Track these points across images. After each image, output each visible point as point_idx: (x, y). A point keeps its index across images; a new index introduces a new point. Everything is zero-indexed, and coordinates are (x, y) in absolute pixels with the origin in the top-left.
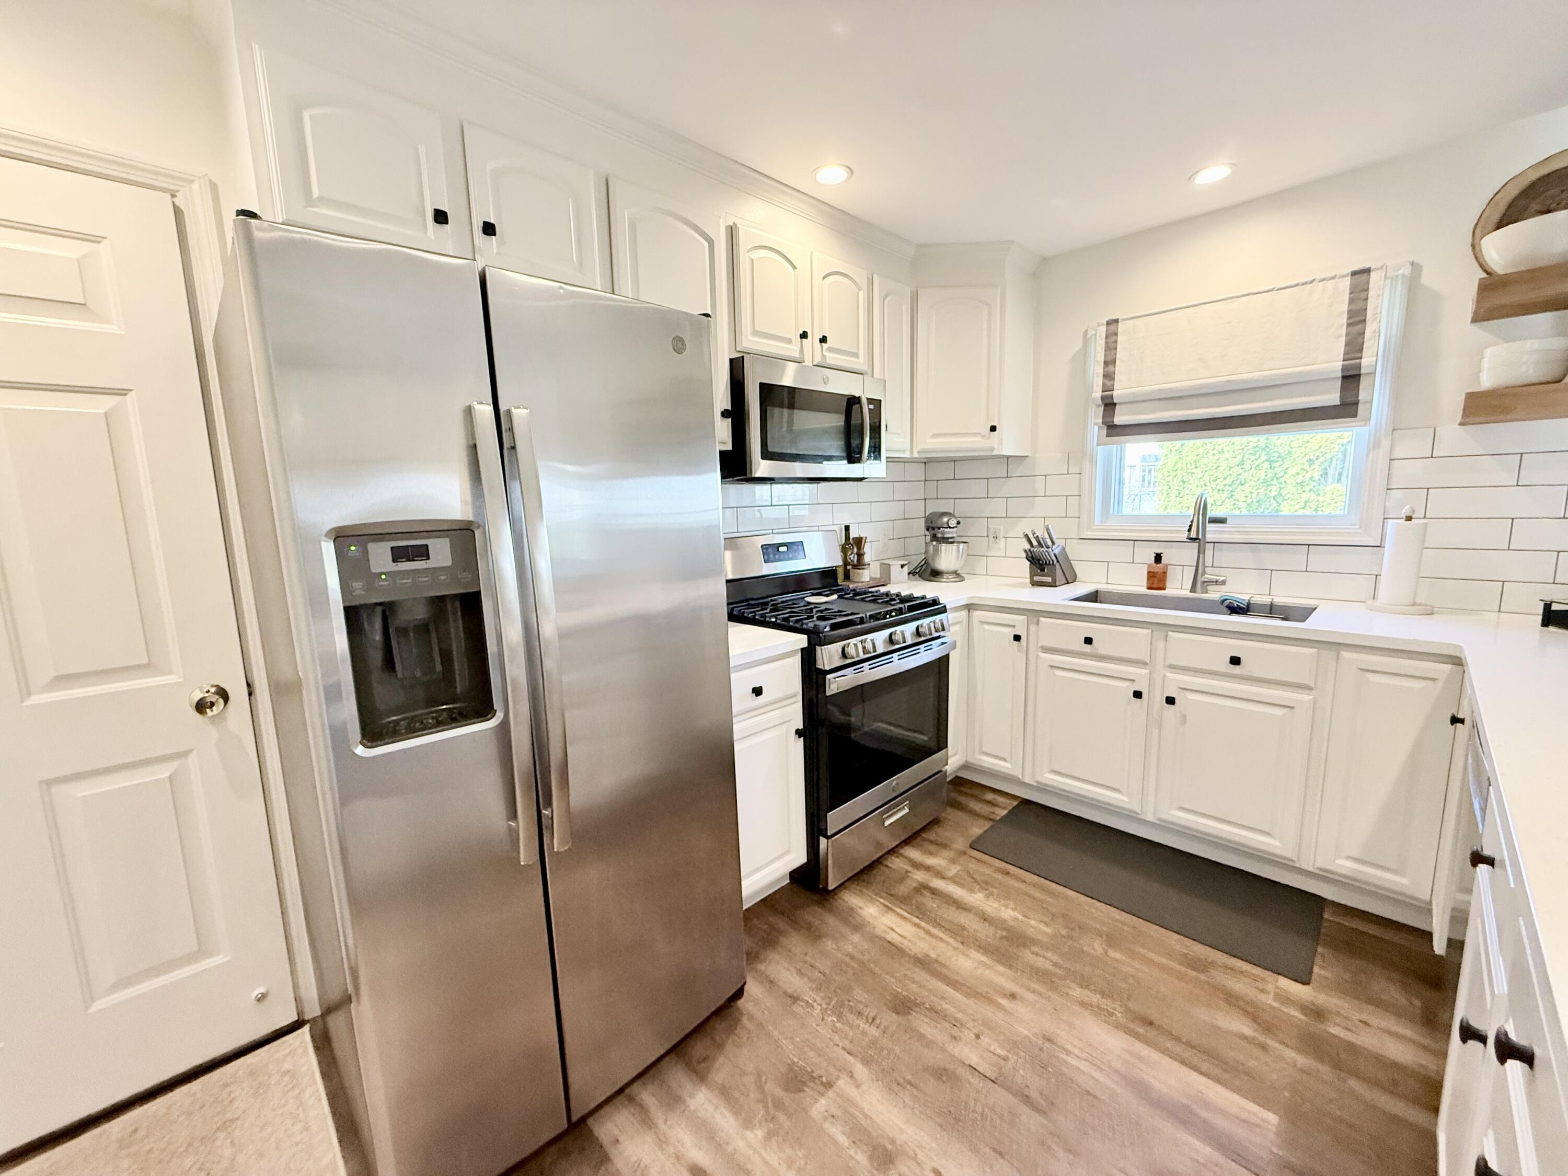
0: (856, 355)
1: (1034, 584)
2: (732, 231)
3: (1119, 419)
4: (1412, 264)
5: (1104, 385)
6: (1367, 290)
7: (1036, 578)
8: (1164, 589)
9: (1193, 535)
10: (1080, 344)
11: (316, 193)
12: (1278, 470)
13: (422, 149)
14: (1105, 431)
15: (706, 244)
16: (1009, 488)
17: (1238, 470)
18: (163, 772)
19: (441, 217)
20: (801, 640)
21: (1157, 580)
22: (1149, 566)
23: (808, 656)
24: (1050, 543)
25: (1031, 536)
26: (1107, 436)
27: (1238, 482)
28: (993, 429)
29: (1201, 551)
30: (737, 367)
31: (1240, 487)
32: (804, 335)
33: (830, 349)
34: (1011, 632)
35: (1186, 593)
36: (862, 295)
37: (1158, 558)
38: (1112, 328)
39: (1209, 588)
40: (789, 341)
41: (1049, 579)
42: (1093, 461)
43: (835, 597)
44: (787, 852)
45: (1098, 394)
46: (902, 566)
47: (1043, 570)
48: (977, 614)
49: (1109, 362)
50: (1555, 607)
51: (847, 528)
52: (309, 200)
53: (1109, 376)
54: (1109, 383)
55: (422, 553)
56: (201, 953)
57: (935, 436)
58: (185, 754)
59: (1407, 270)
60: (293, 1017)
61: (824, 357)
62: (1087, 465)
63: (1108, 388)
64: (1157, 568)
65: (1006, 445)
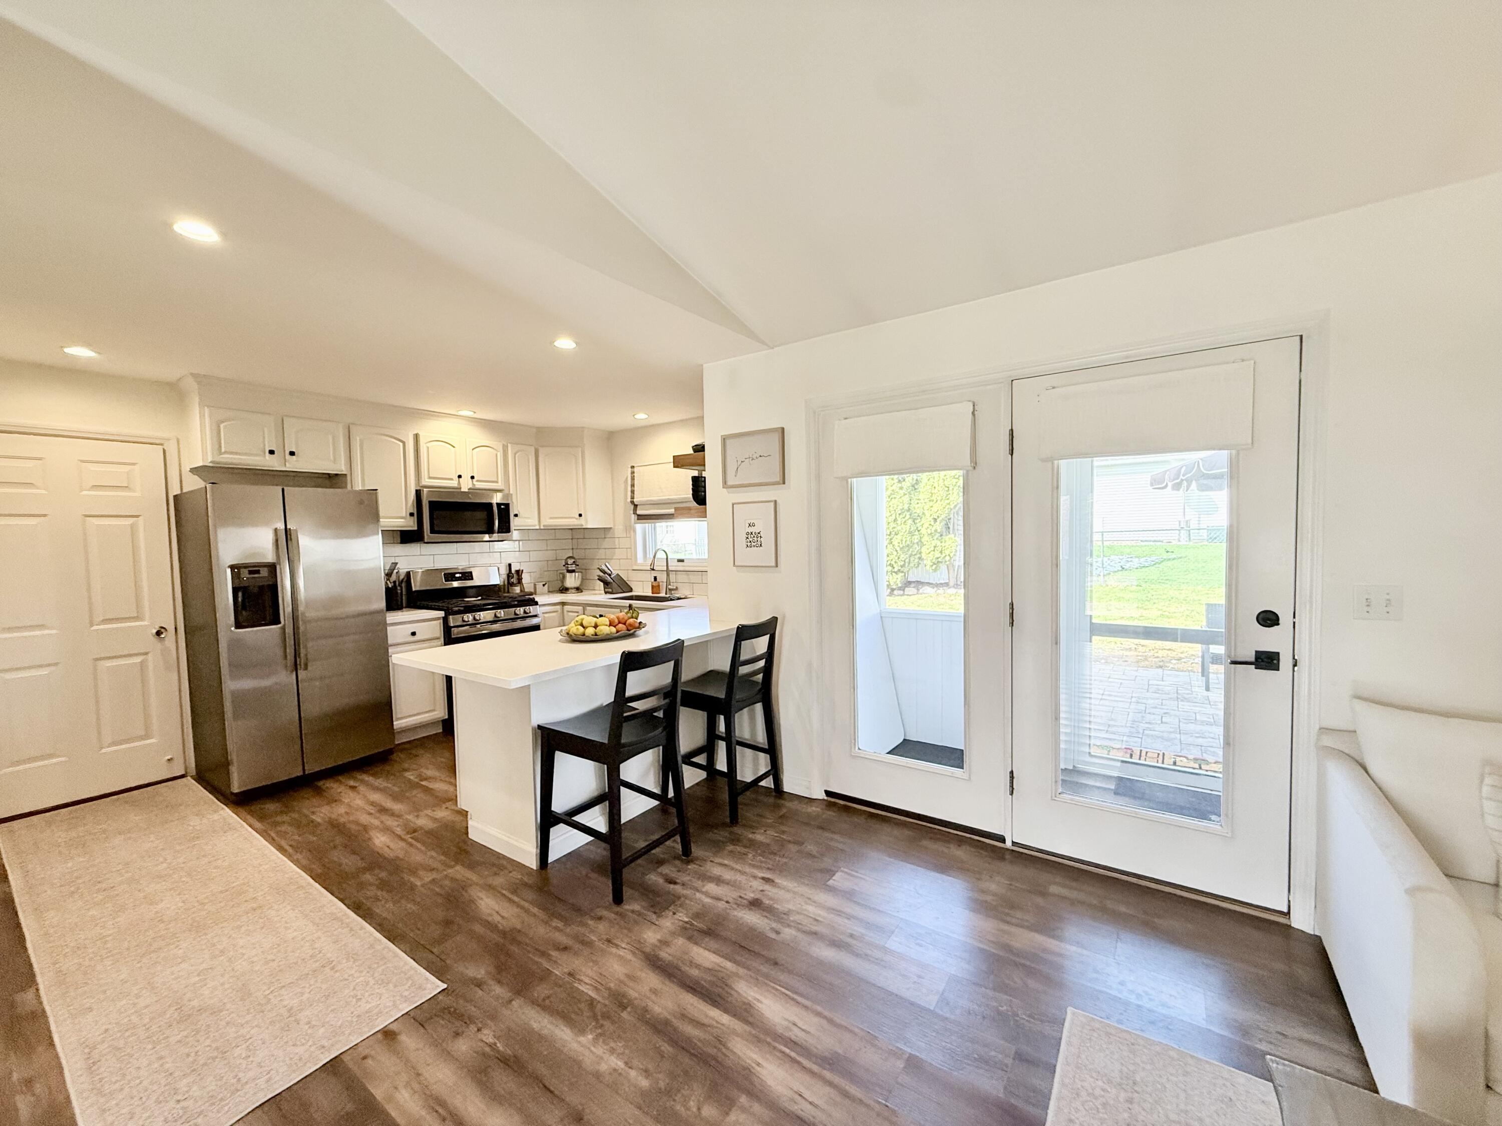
0: (497, 482)
1: (606, 593)
2: (416, 437)
3: (639, 512)
5: (631, 496)
7: (606, 590)
8: (659, 593)
11: (223, 450)
13: (266, 429)
14: (635, 518)
15: (401, 444)
16: (606, 543)
18: (138, 660)
19: (272, 452)
20: (441, 614)
21: (655, 588)
22: (652, 582)
23: (445, 620)
24: (609, 572)
25: (602, 568)
26: (638, 519)
28: (580, 515)
29: (668, 575)
30: (418, 493)
32: (460, 477)
33: (477, 481)
36: (500, 455)
37: (655, 579)
38: (633, 470)
39: (673, 593)
40: (452, 479)
42: (635, 531)
43: (480, 598)
44: (434, 710)
45: (629, 500)
46: (544, 585)
47: (608, 586)
48: (567, 608)
49: (633, 485)
51: (510, 565)
52: (221, 453)
53: (633, 492)
54: (633, 495)
55: (258, 572)
56: (147, 736)
57: (551, 518)
58: (146, 654)
60: (183, 772)
61: (474, 485)
62: (632, 533)
63: (633, 498)
64: (655, 584)
65: (591, 522)
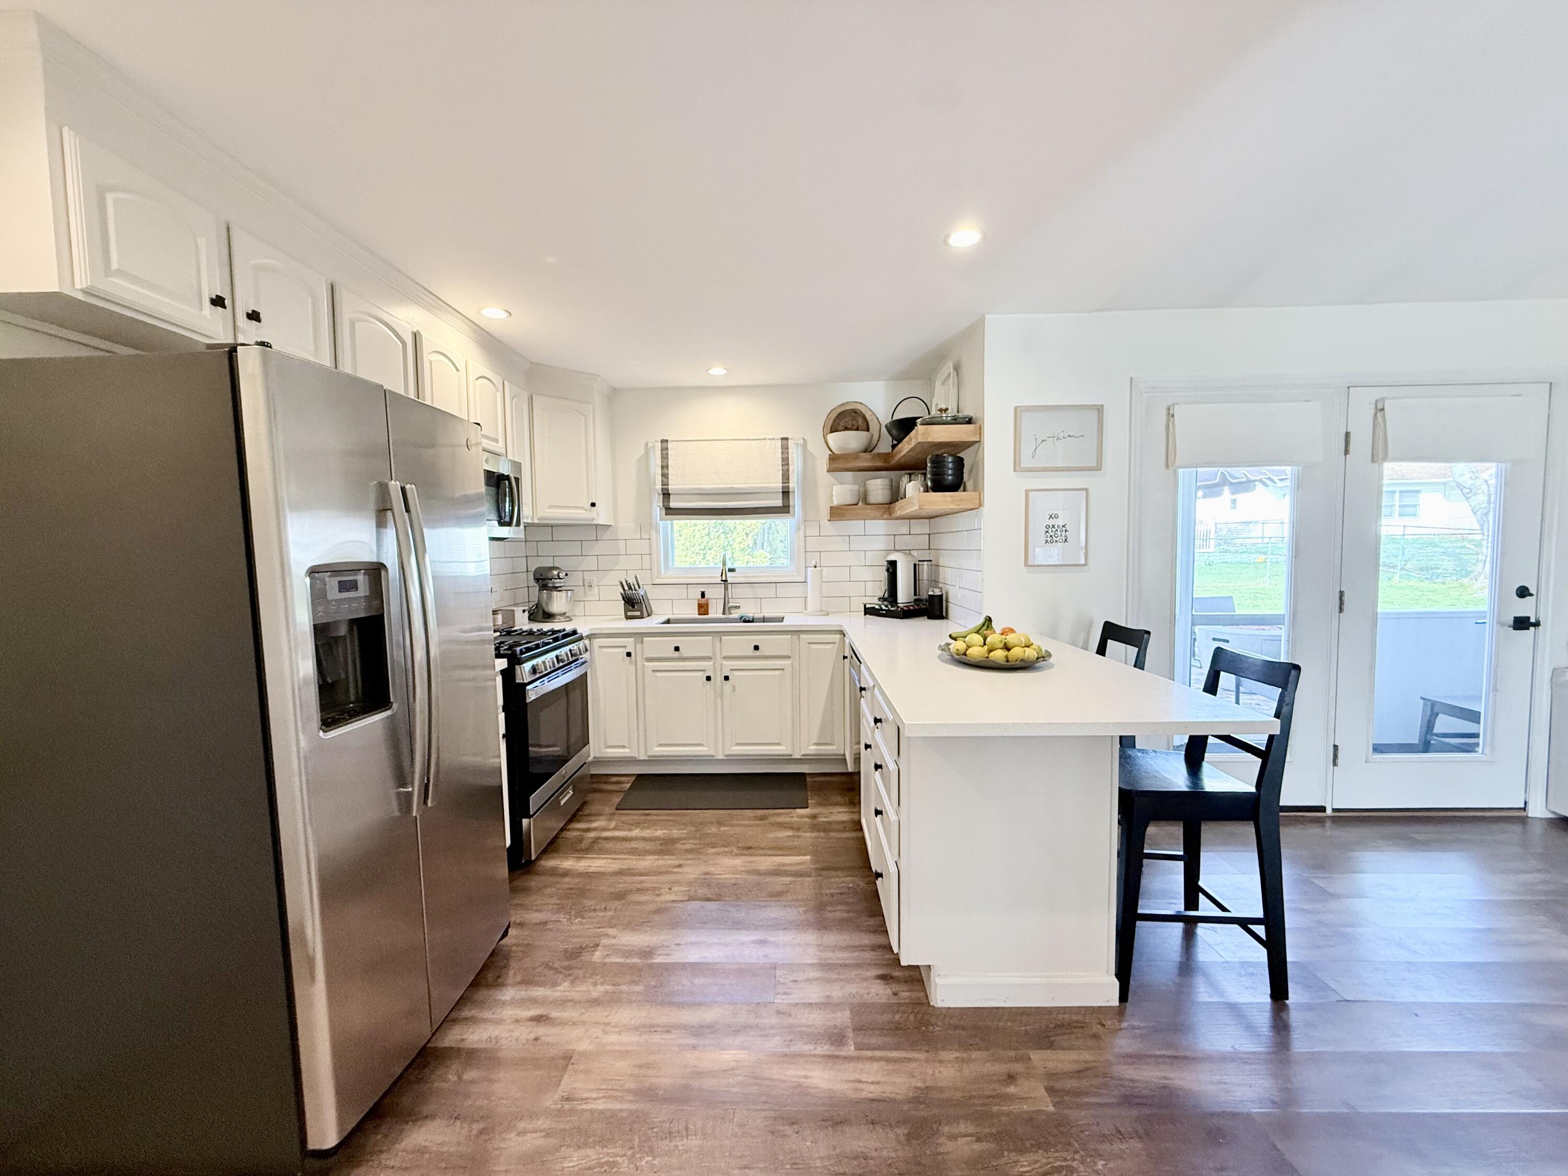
0: (496, 441)
1: (628, 618)
2: (416, 336)
3: (673, 505)
4: (803, 439)
5: (662, 481)
6: (788, 448)
7: (629, 614)
8: (708, 614)
9: (724, 579)
10: (642, 451)
12: (730, 539)
13: (201, 241)
14: (664, 512)
15: (400, 345)
16: (598, 548)
17: (706, 538)
19: (219, 301)
20: (504, 663)
21: (703, 608)
22: (698, 600)
23: (508, 675)
24: (637, 587)
25: (624, 584)
26: (666, 514)
27: (707, 548)
28: (593, 505)
29: (726, 589)
31: (709, 552)
34: (623, 652)
35: (720, 615)
36: (499, 395)
37: (703, 595)
38: (664, 445)
39: (732, 611)
41: (638, 613)
42: (657, 531)
45: (659, 487)
46: (524, 611)
47: (633, 607)
48: (597, 641)
49: (665, 467)
50: (868, 606)
52: (109, 272)
53: (665, 476)
54: (665, 480)
55: (354, 586)
57: (551, 507)
59: (801, 441)
62: (654, 534)
63: (665, 483)
64: (703, 601)
65: (601, 516)
